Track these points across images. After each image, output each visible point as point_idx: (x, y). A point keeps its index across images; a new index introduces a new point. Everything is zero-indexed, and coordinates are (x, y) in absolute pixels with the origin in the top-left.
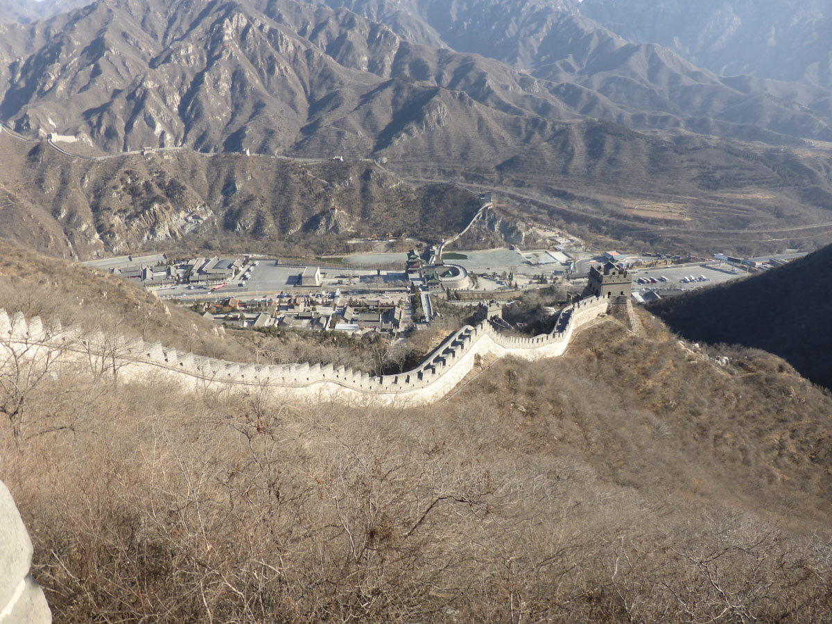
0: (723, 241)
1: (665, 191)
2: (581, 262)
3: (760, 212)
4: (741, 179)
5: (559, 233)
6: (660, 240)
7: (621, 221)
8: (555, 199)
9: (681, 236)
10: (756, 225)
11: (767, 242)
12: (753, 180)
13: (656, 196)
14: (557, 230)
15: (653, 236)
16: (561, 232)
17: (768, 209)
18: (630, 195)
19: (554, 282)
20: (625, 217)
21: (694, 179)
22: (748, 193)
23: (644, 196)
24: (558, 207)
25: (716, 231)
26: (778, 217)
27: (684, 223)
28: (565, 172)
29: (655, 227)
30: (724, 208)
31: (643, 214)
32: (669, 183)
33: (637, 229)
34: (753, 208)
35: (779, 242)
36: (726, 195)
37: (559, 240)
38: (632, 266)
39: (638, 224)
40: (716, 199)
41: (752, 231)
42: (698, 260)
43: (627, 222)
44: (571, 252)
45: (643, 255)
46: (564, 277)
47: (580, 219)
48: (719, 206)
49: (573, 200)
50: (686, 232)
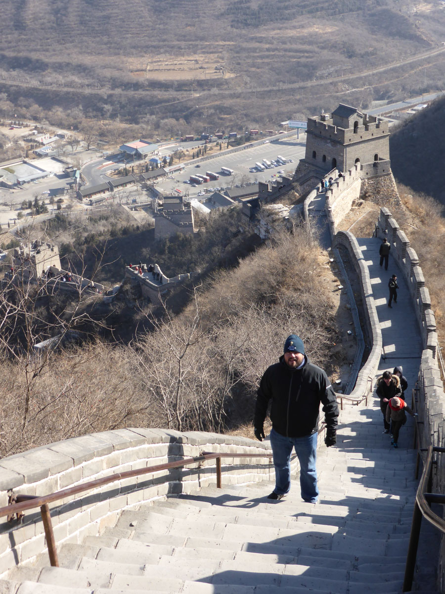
0: (288, 102)
1: (184, 37)
2: (89, 167)
3: (325, 52)
4: (286, 8)
5: (36, 128)
6: (199, 114)
7: (131, 93)
8: (14, 73)
9: (228, 103)
10: (325, 72)
11: (345, 95)
12: (304, 7)
13: (173, 47)
14: (32, 124)
15: (188, 108)
16: (39, 125)
17: (333, 47)
18: (134, 51)
19: (59, 208)
20: (137, 86)
21: (222, 14)
22: (302, 27)
23: (154, 49)
24: (25, 85)
25: (275, 88)
26: (350, 57)
27: (227, 82)
28: (19, 25)
29: (185, 94)
30: (276, 53)
31: (162, 77)
32: (187, 25)
33: (160, 102)
34: (314, 48)
35: (361, 92)
36: (273, 33)
37: (40, 138)
38: (172, 159)
39: (159, 94)
40: (260, 40)
41: (323, 82)
42: (263, 135)
43: (141, 93)
44: (65, 154)
45: (183, 141)
46: (71, 197)
47: (66, 100)
48: (268, 50)
49: (44, 70)
50: (233, 96)
